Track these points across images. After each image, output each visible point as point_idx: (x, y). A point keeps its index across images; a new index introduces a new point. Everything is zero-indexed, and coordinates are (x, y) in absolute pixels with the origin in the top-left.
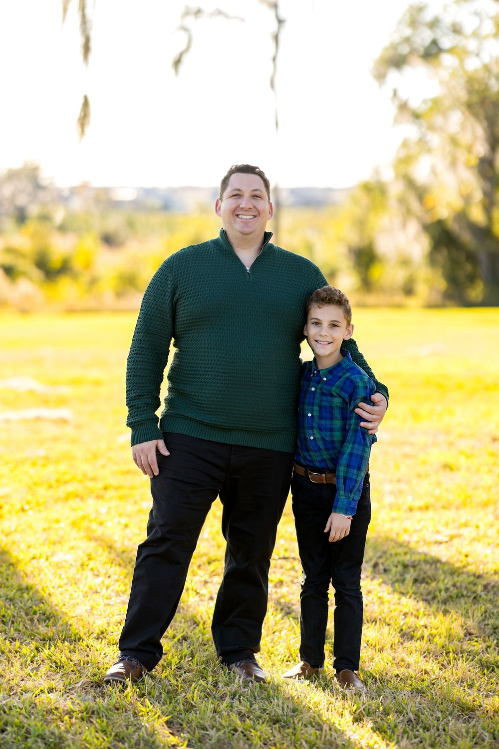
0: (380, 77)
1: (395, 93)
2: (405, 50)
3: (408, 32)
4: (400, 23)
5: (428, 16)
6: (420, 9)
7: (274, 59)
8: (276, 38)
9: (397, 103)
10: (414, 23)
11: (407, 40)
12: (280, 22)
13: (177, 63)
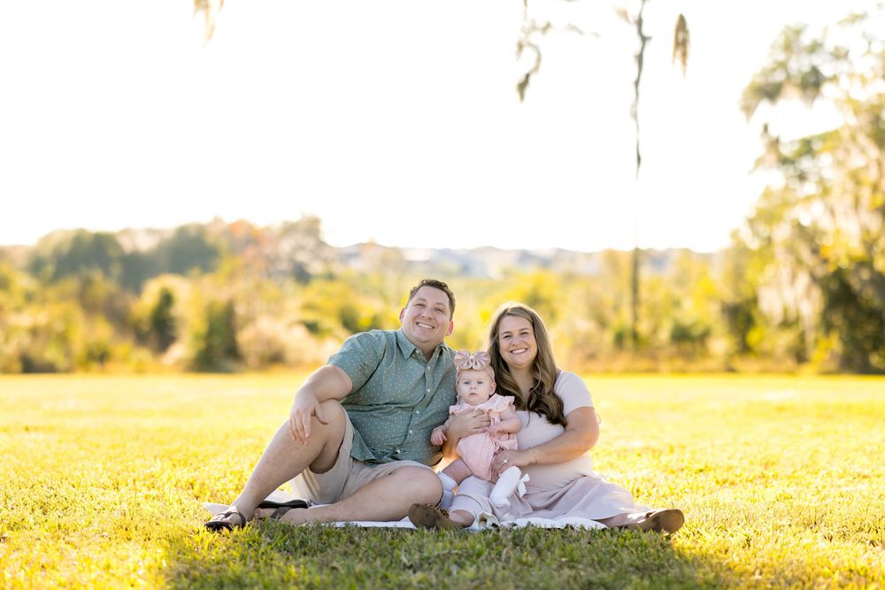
0: (748, 110)
1: (766, 128)
2: (779, 77)
3: (781, 57)
4: (773, 47)
5: (806, 40)
6: (798, 32)
7: (637, 83)
8: (640, 59)
9: (766, 141)
10: (788, 47)
11: (783, 65)
12: (644, 39)
13: (523, 86)
